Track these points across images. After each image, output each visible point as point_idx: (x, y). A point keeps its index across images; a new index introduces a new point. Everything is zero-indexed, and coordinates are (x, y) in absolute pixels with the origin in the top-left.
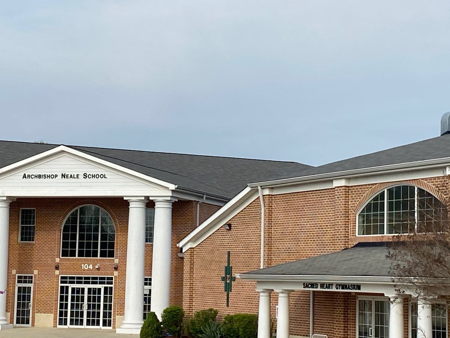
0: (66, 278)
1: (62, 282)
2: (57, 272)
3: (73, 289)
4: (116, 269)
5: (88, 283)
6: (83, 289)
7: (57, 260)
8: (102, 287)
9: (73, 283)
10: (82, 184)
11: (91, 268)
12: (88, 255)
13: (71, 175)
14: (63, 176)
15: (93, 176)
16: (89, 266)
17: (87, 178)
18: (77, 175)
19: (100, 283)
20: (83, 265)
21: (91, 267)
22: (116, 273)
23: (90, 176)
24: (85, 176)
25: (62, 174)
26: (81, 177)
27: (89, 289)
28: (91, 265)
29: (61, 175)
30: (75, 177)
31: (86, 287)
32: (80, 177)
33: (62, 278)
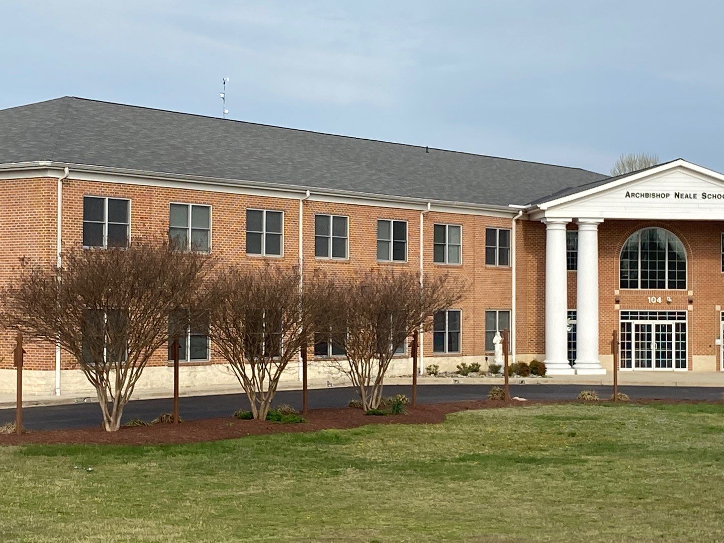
0: (627, 313)
1: (622, 318)
2: (617, 306)
3: (637, 326)
4: (691, 302)
5: (655, 318)
6: (649, 326)
7: (617, 292)
8: (673, 323)
9: (636, 318)
10: (700, 206)
11: (660, 302)
12: (653, 286)
13: (687, 195)
14: (677, 195)
15: (715, 196)
16: (657, 299)
17: (707, 198)
18: (695, 195)
19: (670, 319)
20: (649, 298)
21: (659, 300)
22: (690, 307)
23: (710, 196)
24: (704, 196)
25: (676, 194)
26: (699, 197)
27: (657, 326)
28: (660, 299)
29: (674, 194)
30: (692, 196)
31: (653, 323)
32: (697, 196)
33: (622, 313)
